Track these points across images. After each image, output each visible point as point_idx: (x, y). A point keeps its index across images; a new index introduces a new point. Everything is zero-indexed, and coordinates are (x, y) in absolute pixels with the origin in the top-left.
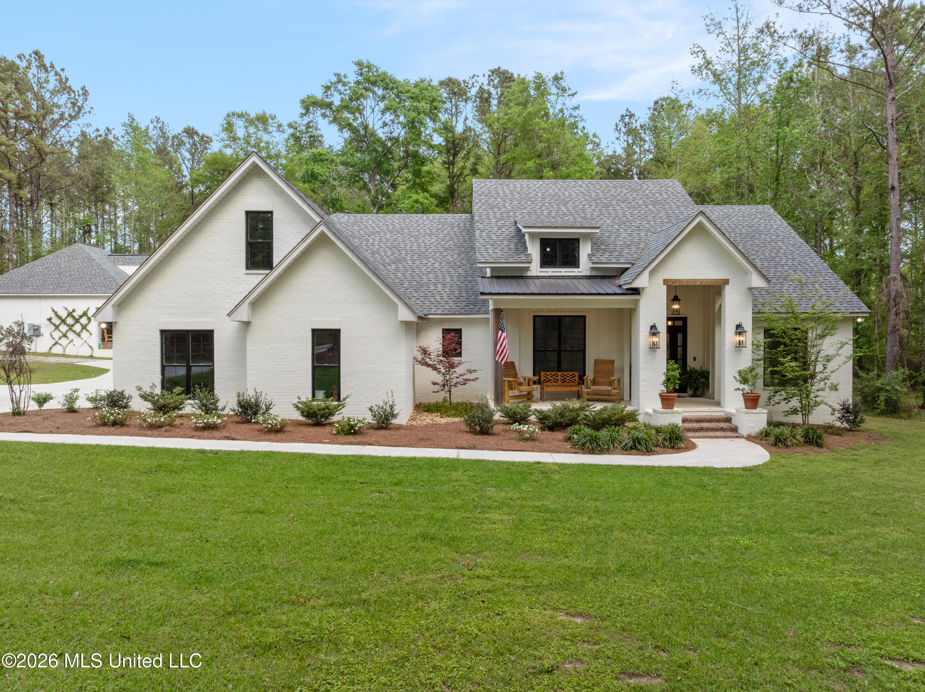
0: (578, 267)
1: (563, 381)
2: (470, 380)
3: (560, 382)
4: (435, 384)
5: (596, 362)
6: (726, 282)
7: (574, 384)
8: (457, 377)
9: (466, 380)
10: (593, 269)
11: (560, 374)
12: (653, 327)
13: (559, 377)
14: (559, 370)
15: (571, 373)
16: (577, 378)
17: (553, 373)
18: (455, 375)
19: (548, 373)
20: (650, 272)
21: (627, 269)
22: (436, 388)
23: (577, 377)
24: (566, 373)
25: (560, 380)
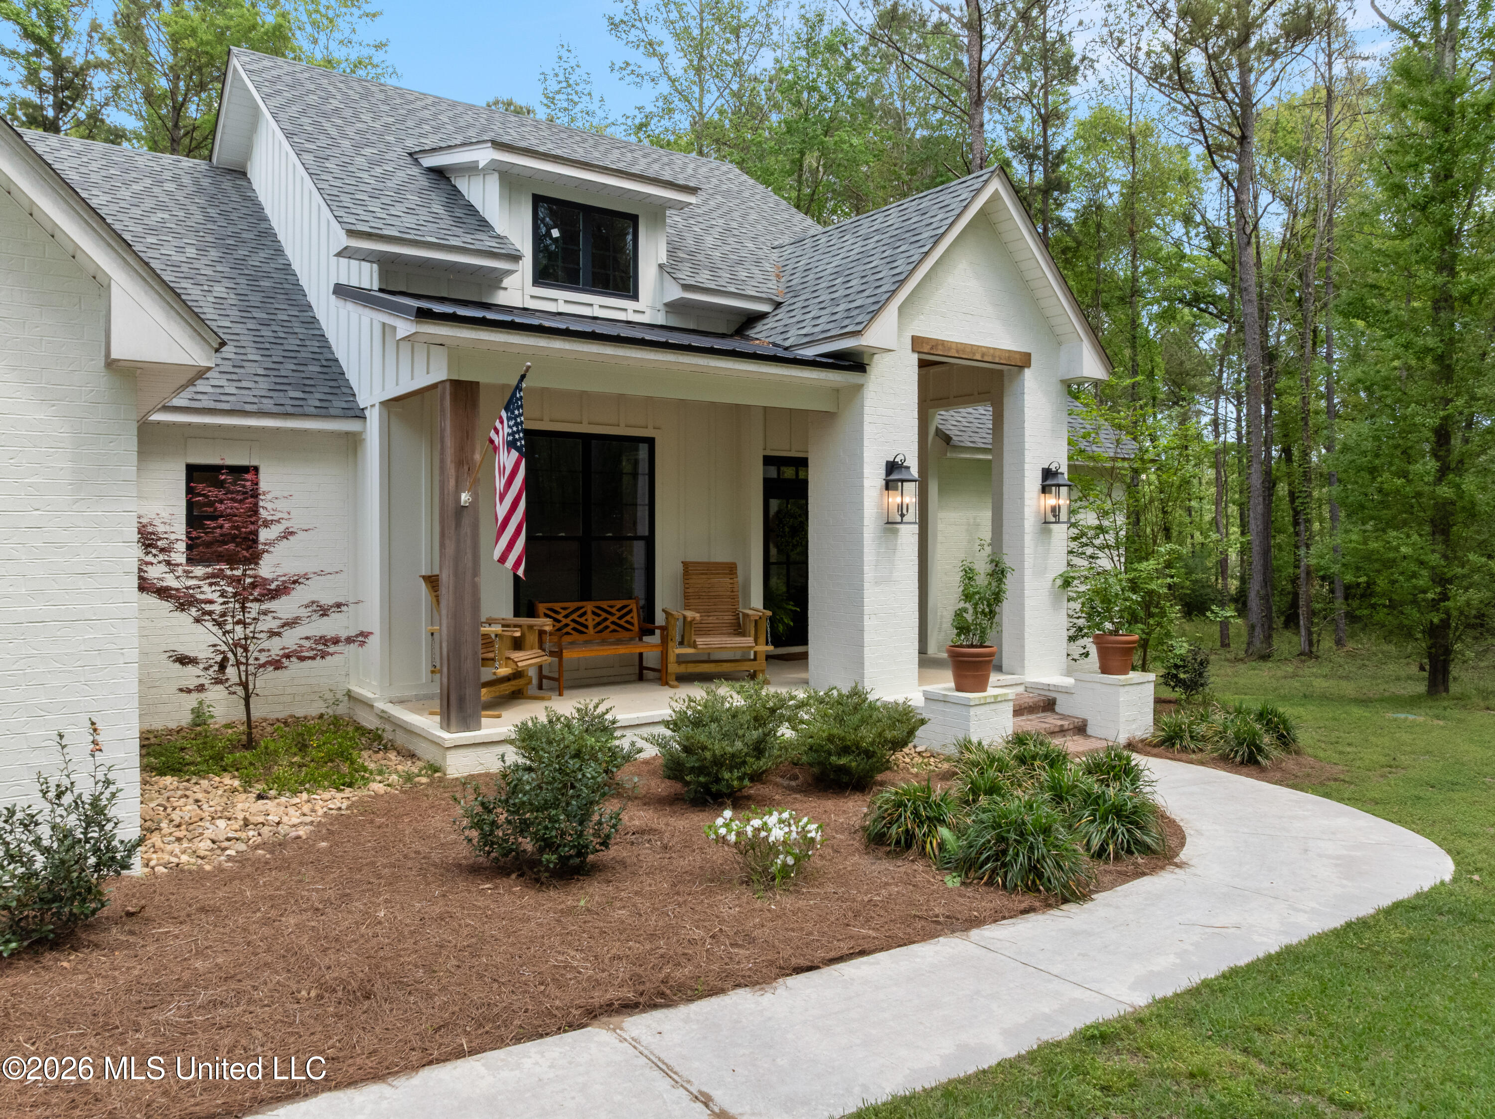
0: (635, 297)
1: (601, 628)
2: (336, 641)
3: (591, 631)
4: (184, 660)
5: (688, 568)
6: (1023, 361)
7: (627, 634)
8: (273, 634)
9: (324, 640)
10: (673, 307)
11: (589, 606)
12: (892, 467)
13: (589, 616)
14: (585, 596)
15: (619, 604)
16: (634, 617)
17: (573, 605)
18: (270, 623)
19: (557, 606)
20: (900, 308)
21: (763, 316)
22: (191, 675)
23: (635, 614)
24: (604, 604)
25: (590, 624)
